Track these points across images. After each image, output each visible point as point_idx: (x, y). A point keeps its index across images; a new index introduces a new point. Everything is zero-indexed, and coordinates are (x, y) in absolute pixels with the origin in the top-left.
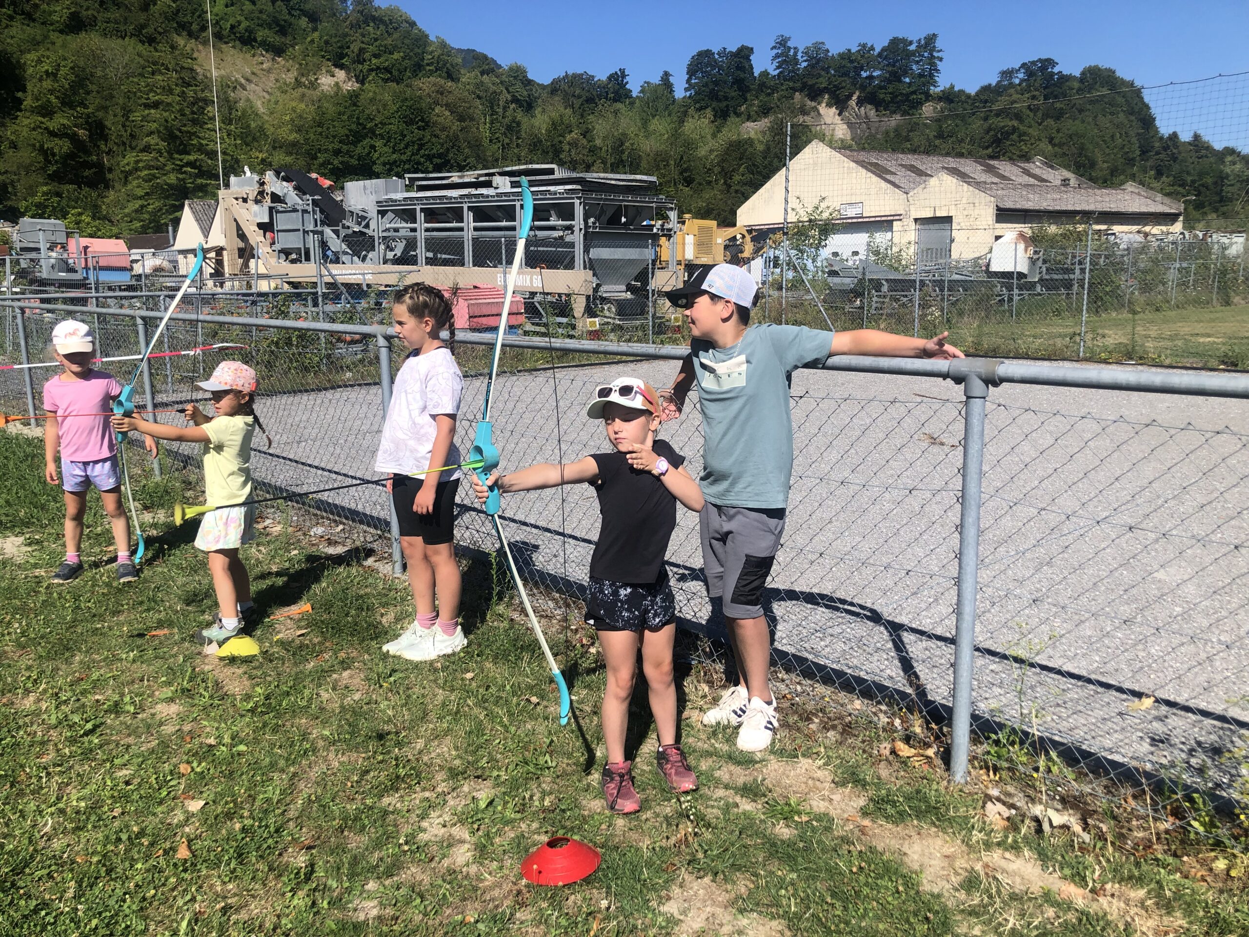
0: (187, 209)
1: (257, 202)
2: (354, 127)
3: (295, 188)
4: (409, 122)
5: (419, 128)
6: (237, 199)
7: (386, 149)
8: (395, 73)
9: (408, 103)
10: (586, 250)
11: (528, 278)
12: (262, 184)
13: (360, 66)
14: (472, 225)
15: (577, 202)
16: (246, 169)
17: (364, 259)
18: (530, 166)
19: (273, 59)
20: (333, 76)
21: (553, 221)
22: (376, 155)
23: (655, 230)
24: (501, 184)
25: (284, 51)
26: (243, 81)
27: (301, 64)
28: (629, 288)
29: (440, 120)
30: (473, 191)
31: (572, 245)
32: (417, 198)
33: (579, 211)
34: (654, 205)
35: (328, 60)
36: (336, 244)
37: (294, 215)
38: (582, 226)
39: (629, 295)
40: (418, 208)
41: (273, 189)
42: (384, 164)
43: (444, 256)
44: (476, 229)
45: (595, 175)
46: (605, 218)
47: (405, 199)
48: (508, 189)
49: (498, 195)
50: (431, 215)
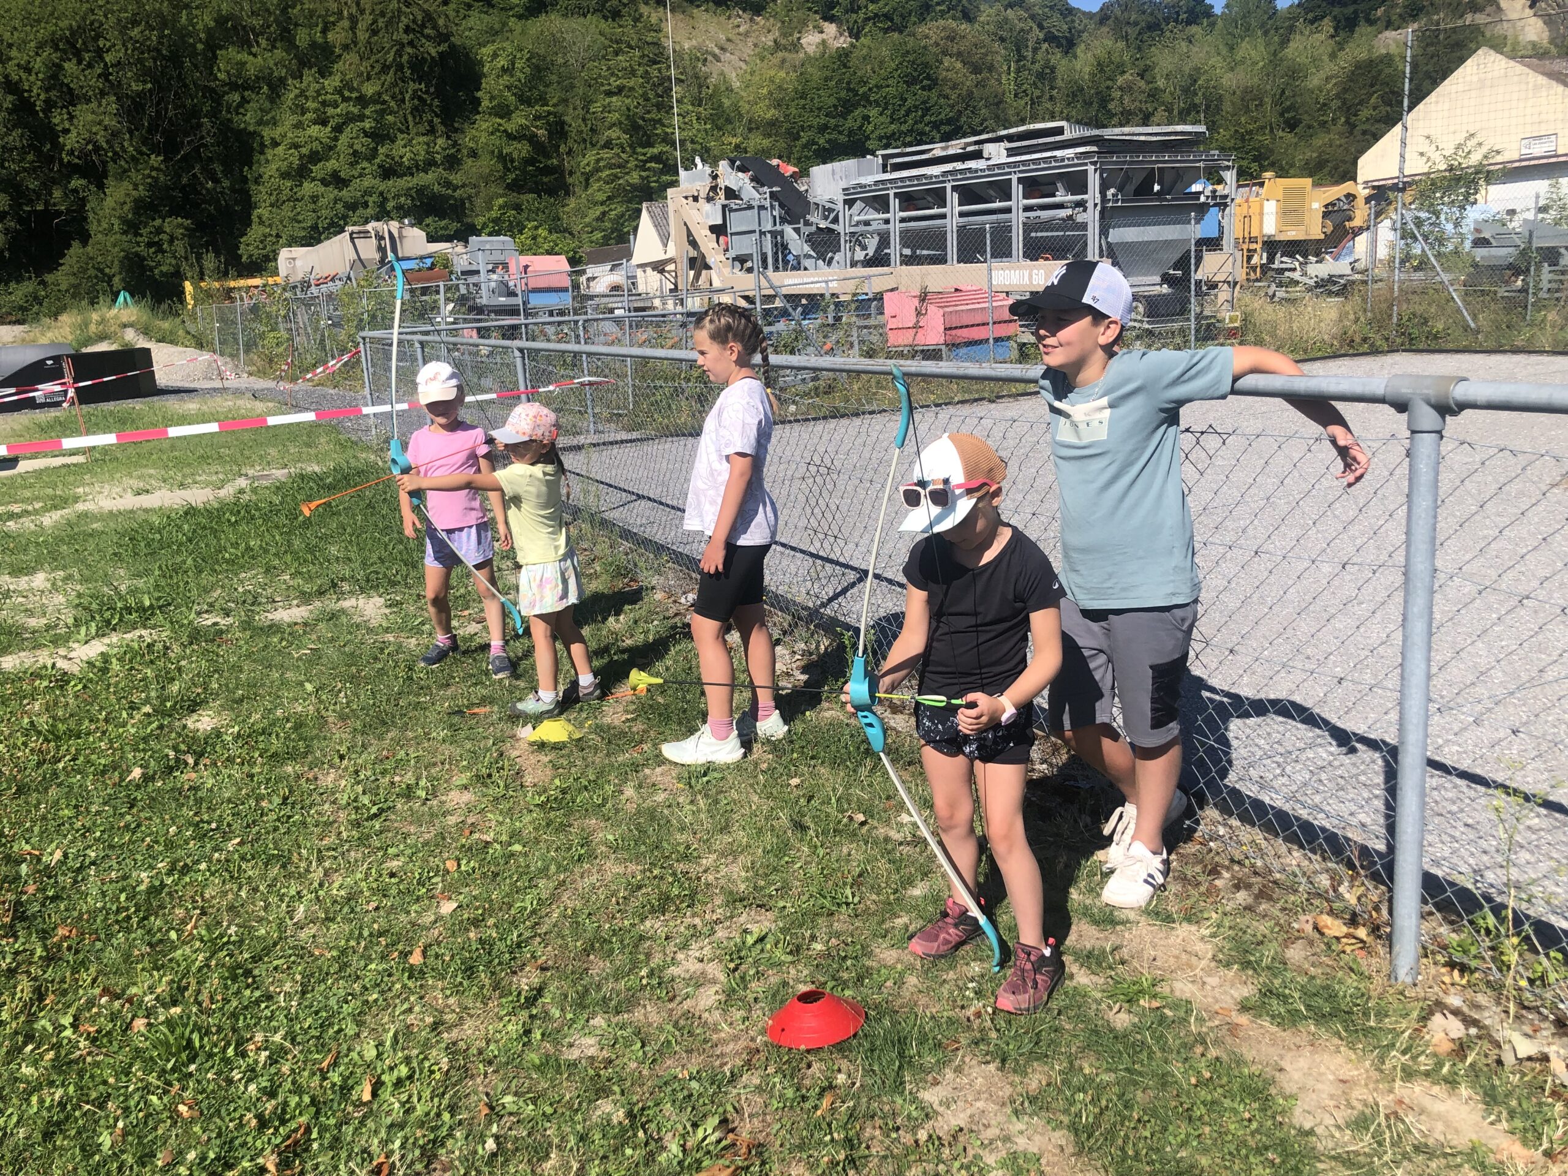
0: (645, 215)
1: (709, 199)
2: (843, 94)
3: (752, 180)
4: (911, 81)
5: (923, 88)
6: (686, 198)
7: (882, 119)
8: (897, 19)
9: (911, 58)
10: (1104, 232)
11: (1026, 273)
12: (715, 177)
13: (854, 16)
14: (958, 209)
15: (1091, 168)
16: (698, 160)
17: (829, 263)
18: (1032, 127)
19: (751, 20)
20: (822, 32)
21: (1061, 197)
22: (870, 127)
23: (1202, 199)
24: (993, 155)
25: (764, 8)
26: (717, 51)
27: (783, 22)
28: (1166, 279)
29: (950, 75)
30: (959, 166)
31: (1084, 226)
32: (890, 181)
33: (1094, 181)
34: (1201, 164)
35: (816, 12)
36: (797, 245)
37: (749, 212)
38: (1098, 201)
39: (1165, 289)
40: (891, 193)
41: (727, 183)
42: (880, 138)
43: (925, 252)
44: (962, 215)
45: (1117, 130)
46: (1131, 188)
47: (877, 183)
48: (1004, 159)
49: (990, 168)
50: (908, 200)
